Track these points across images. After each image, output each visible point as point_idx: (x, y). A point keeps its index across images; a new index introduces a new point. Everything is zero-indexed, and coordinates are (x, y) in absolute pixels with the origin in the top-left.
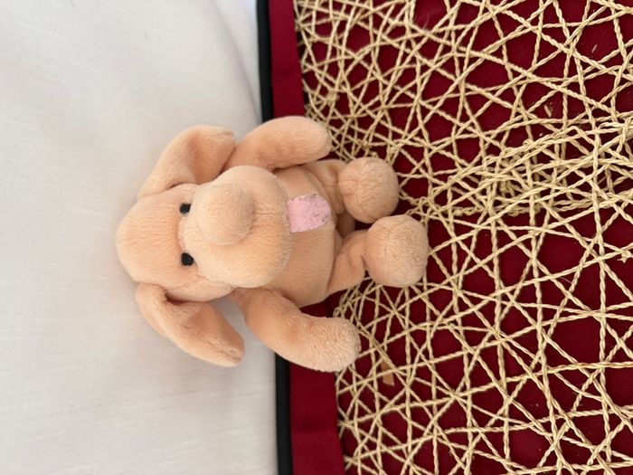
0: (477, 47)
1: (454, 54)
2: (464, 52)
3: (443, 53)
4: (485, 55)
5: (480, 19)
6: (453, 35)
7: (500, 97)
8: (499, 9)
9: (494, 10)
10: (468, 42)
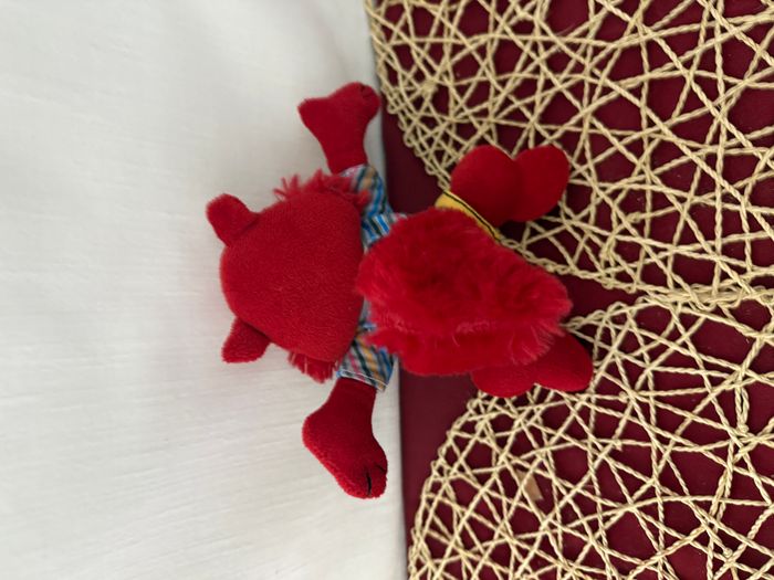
1: (585, 77)
2: (598, 78)
3: (573, 71)
4: (621, 89)
5: (626, 41)
6: (590, 51)
8: (650, 33)
9: (645, 34)
10: (607, 65)
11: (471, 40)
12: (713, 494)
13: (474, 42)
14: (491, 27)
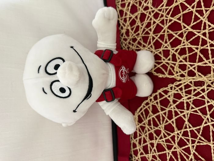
0: (172, 16)
1: (164, 18)
2: (168, 17)
4: (175, 19)
5: (174, 5)
6: (165, 11)
9: (179, 1)
14: (138, 10)
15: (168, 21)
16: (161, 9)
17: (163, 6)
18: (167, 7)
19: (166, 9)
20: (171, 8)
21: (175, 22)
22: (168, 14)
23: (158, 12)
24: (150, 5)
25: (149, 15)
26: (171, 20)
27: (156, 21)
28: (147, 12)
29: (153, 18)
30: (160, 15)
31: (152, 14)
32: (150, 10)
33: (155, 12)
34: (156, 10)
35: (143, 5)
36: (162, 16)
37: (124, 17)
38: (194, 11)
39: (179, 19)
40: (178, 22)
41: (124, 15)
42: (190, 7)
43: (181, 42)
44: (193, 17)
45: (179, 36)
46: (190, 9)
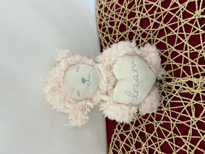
0: (158, 37)
1: (151, 38)
2: (155, 38)
3: (148, 37)
4: (160, 40)
5: (160, 28)
6: (152, 32)
7: (164, 54)
8: (166, 25)
9: (164, 26)
10: (156, 35)
11: (122, 33)
12: (187, 135)
13: (123, 34)
14: (127, 29)
15: (155, 41)
16: (149, 31)
17: (150, 28)
18: (154, 29)
19: (153, 31)
20: (157, 31)
21: (161, 42)
22: (155, 35)
23: (146, 32)
24: (138, 26)
25: (138, 35)
26: (157, 41)
27: (144, 40)
28: (135, 32)
29: (141, 37)
30: (147, 36)
31: (140, 34)
32: (138, 30)
33: (142, 33)
34: (144, 31)
35: (132, 25)
36: (149, 36)
37: (113, 34)
38: (177, 35)
39: (164, 40)
40: (163, 43)
41: (113, 32)
42: (173, 31)
43: (167, 60)
44: (176, 39)
45: (165, 54)
46: (173, 33)
